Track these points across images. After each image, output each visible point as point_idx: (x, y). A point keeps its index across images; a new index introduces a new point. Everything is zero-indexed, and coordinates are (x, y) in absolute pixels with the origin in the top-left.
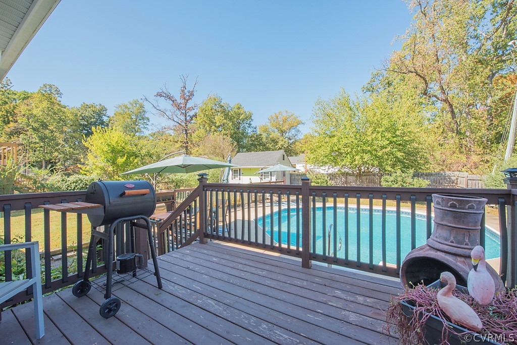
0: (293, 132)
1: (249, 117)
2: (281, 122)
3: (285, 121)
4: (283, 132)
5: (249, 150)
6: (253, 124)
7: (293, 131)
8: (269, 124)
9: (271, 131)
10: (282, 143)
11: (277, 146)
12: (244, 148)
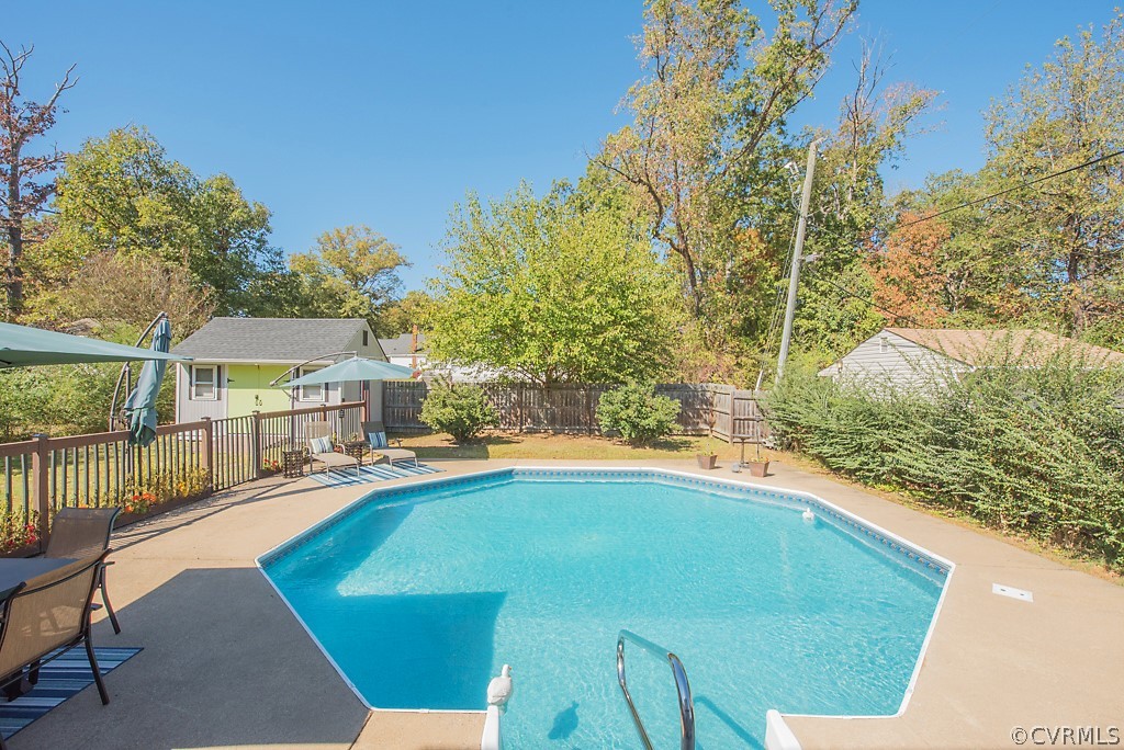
0: (383, 280)
1: (259, 220)
2: (353, 255)
3: (363, 252)
4: (357, 279)
5: (256, 311)
6: (273, 241)
7: (383, 278)
8: (321, 255)
9: (325, 273)
10: (356, 303)
11: (342, 311)
12: (241, 305)
